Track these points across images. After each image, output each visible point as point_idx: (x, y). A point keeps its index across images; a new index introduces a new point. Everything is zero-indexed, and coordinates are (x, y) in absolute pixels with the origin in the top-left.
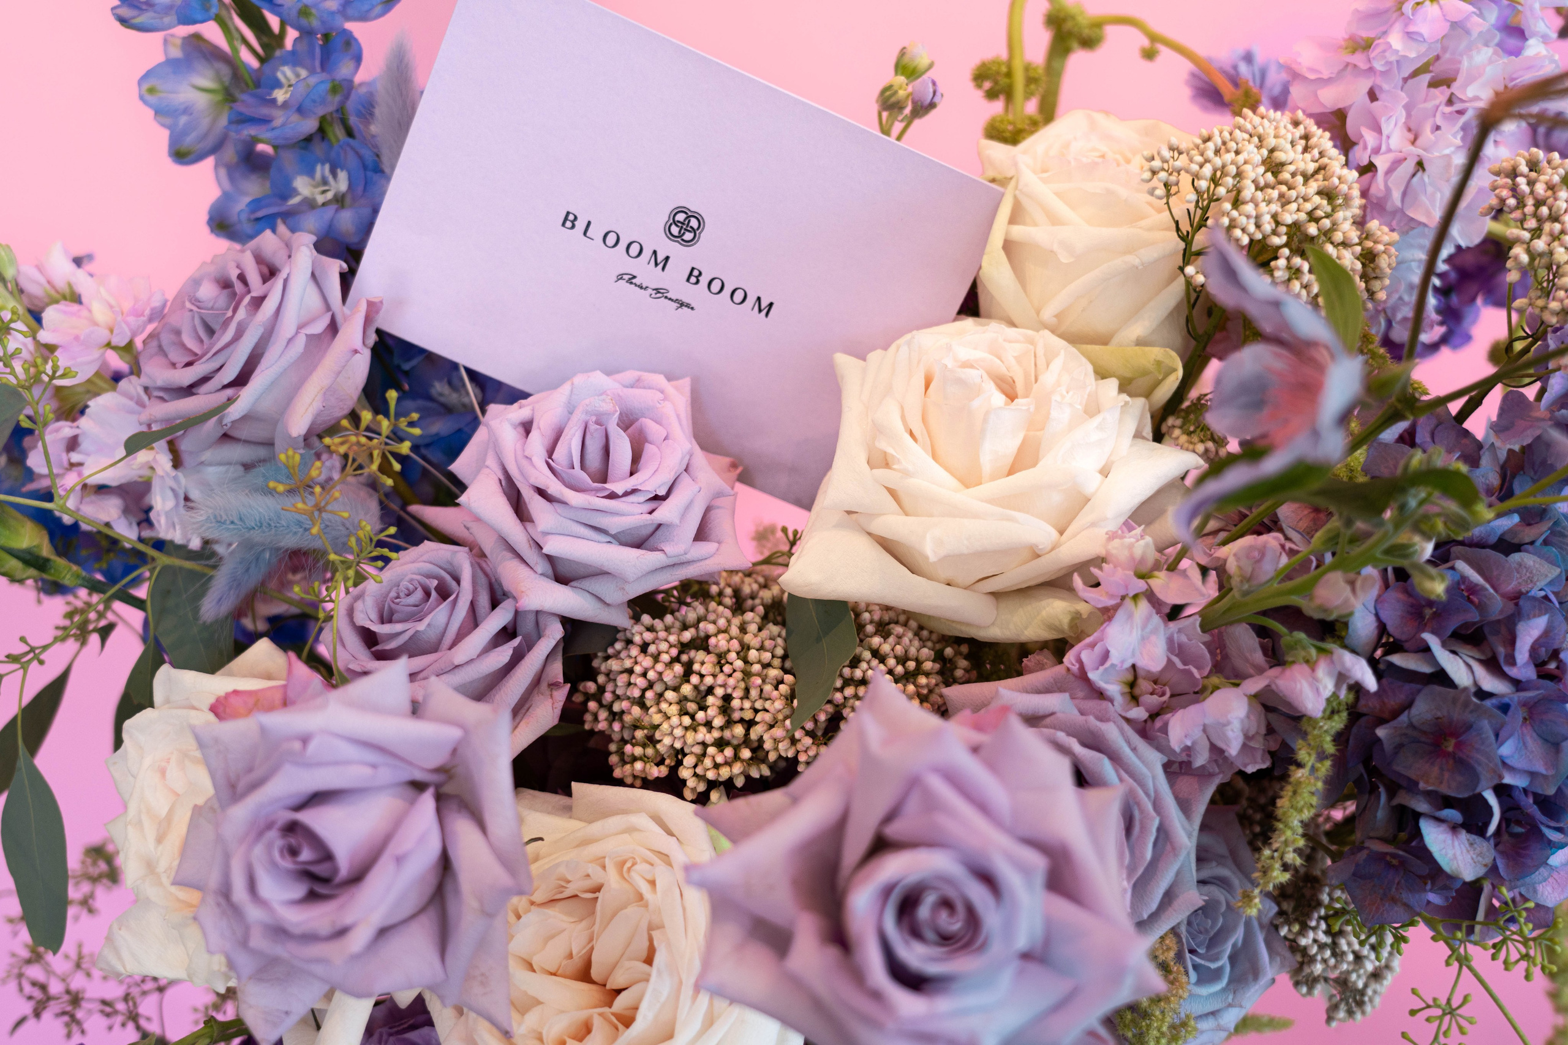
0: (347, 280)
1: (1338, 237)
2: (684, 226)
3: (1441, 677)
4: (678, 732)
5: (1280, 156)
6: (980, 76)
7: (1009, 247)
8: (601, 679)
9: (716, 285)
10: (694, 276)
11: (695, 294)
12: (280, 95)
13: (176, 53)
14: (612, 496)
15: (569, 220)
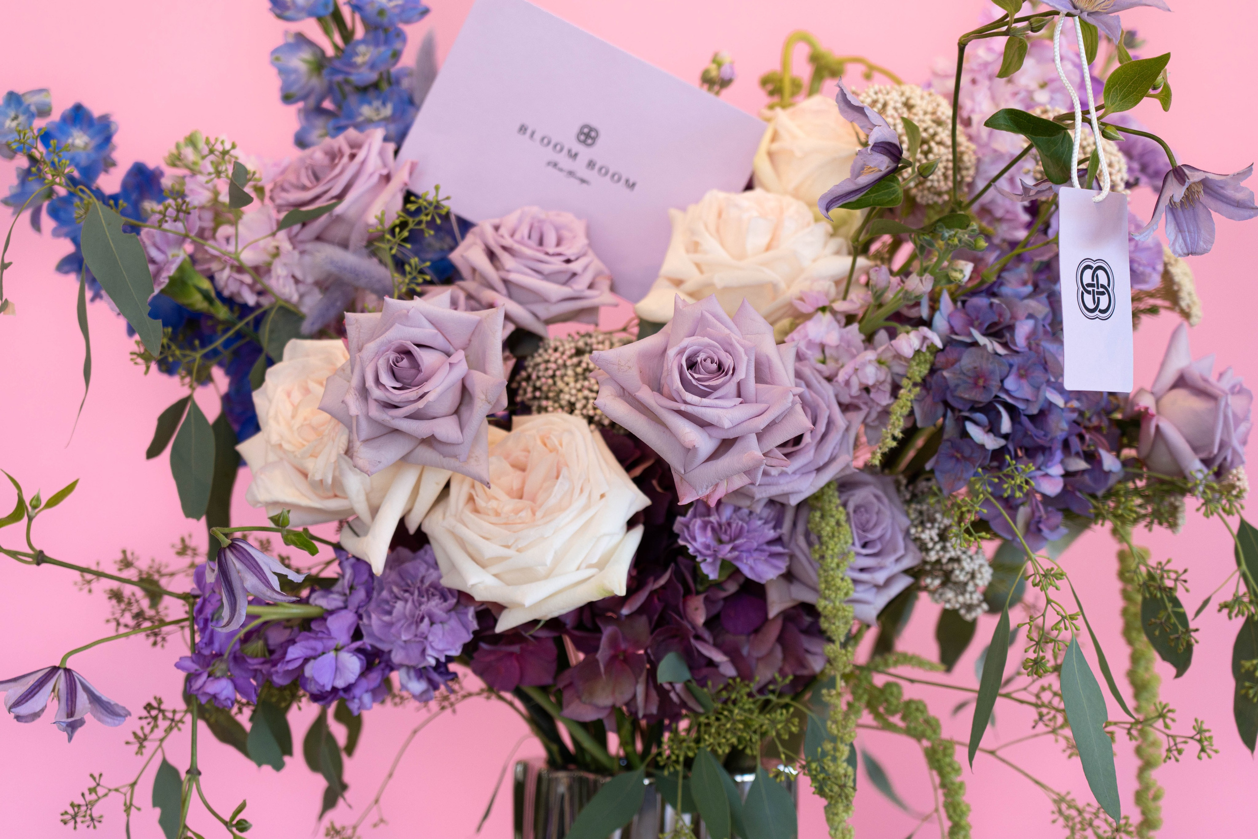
0: (396, 152)
1: (938, 138)
2: (588, 135)
3: (975, 344)
4: (574, 392)
5: (912, 102)
6: (765, 82)
7: (771, 155)
8: (530, 370)
9: (604, 171)
10: (591, 164)
11: (591, 175)
12: (359, 60)
13: (291, 40)
14: (547, 254)
15: (523, 129)
